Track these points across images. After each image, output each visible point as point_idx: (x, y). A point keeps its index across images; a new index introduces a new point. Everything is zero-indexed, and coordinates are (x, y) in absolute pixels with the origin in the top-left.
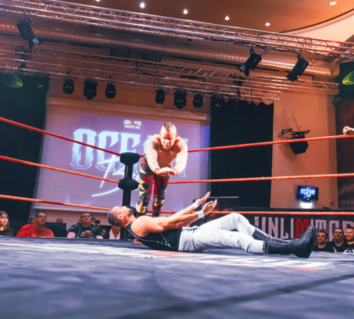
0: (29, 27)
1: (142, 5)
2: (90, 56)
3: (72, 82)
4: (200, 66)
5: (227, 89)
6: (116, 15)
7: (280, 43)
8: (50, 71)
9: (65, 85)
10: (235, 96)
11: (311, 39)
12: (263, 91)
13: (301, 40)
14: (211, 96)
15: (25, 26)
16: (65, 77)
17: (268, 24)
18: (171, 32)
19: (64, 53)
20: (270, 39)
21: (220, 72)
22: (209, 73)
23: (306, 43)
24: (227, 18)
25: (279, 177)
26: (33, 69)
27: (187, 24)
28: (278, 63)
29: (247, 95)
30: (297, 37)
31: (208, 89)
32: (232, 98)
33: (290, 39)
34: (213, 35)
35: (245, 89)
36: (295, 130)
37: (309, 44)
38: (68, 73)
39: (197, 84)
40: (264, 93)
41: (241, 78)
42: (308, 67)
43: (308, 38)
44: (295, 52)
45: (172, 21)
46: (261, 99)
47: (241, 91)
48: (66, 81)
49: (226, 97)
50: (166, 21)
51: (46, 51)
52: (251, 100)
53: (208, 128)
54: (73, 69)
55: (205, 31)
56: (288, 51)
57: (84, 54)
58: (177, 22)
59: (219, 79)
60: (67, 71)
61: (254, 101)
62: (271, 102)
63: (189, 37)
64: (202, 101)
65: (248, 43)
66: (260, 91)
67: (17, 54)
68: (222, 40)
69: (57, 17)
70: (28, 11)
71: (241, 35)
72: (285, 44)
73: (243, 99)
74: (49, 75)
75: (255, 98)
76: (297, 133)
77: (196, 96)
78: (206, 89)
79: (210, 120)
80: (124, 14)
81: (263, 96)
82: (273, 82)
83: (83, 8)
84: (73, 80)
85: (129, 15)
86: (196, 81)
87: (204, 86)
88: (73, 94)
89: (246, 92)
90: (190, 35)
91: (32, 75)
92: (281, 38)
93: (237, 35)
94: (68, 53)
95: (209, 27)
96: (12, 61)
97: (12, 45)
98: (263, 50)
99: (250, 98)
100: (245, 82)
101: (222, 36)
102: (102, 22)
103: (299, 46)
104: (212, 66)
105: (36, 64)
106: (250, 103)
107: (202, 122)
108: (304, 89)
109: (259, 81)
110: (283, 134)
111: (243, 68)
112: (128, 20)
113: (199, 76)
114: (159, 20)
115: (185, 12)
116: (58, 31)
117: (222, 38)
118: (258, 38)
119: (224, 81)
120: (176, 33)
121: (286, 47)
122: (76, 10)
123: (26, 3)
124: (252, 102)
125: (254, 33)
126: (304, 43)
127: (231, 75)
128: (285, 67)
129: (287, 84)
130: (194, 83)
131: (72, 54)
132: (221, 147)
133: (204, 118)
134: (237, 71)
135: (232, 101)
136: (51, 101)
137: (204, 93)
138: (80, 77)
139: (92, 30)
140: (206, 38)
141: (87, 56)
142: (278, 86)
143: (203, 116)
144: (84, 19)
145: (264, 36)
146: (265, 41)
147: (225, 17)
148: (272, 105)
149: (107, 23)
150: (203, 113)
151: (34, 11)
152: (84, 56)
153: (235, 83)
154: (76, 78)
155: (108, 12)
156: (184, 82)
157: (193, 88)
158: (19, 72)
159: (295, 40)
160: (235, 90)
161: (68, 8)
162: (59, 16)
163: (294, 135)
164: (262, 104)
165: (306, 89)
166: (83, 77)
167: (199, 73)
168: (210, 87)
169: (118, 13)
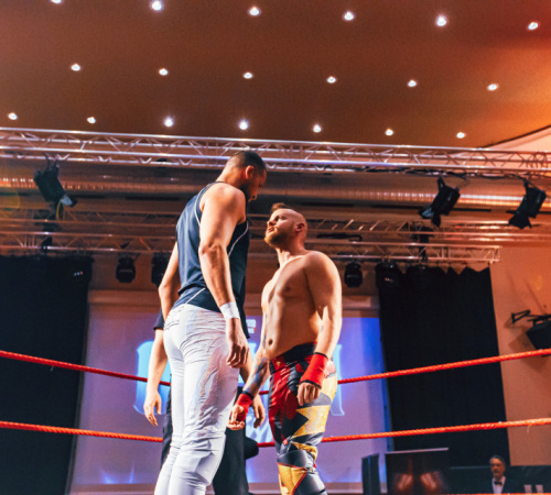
0: (56, 178)
1: (244, 125)
2: (159, 216)
3: (132, 261)
4: (351, 214)
5: (403, 251)
6: (200, 147)
7: (489, 166)
8: (94, 246)
9: (119, 268)
10: (417, 261)
11: (544, 154)
12: (468, 249)
13: (526, 157)
14: (375, 264)
15: (49, 178)
16: (119, 254)
17: (461, 135)
18: (295, 164)
19: (114, 214)
20: (471, 160)
21: (386, 222)
22: (368, 225)
23: (537, 161)
24: (389, 132)
25: (533, 421)
26: (64, 245)
27: (323, 148)
28: (488, 197)
29: (438, 258)
30: (518, 153)
31: (368, 254)
32: (414, 264)
33: (507, 157)
34: (370, 162)
35: (435, 248)
36: (536, 312)
37: (542, 162)
38: (123, 247)
39: (348, 245)
40: (469, 252)
41: (425, 229)
42: (547, 199)
43: (538, 153)
44: (520, 178)
45: (296, 147)
46: (465, 263)
47: (428, 251)
48: (121, 260)
49: (403, 264)
50: (286, 147)
51: (86, 213)
52: (447, 265)
53: (376, 321)
54: (131, 239)
55: (354, 157)
56: (506, 177)
57: (150, 213)
58: (305, 147)
59: (386, 234)
60: (122, 243)
61: (453, 266)
62: (485, 266)
63: (328, 170)
64: (360, 274)
65: (433, 170)
66: (462, 249)
67: (37, 224)
68: (386, 169)
69: (101, 159)
70: (54, 154)
71: (419, 158)
72: (498, 165)
73: (432, 265)
74: (92, 252)
75: (455, 262)
76: (540, 318)
77: (348, 267)
78: (364, 254)
79: (377, 307)
80: (212, 143)
81: (468, 256)
82: (484, 231)
83: (144, 140)
84: (133, 257)
85: (222, 144)
86: (346, 241)
87: (361, 249)
88: (133, 281)
89: (435, 252)
90: (329, 166)
91: (64, 255)
92: (490, 156)
93: (411, 158)
94: (123, 215)
95: (361, 150)
96: (30, 236)
97: (30, 210)
98: (459, 180)
99: (444, 261)
100: (432, 236)
101: (385, 162)
102: (177, 159)
103: (524, 167)
104: (372, 212)
105: (71, 238)
106: (446, 271)
107: (364, 312)
108: (541, 238)
109: (458, 230)
110: (514, 321)
111: (427, 213)
112: (220, 152)
113: (350, 232)
114: (273, 146)
115: (317, 129)
116: (106, 180)
117: (385, 166)
118: (449, 159)
119: (396, 236)
120: (304, 165)
121: (502, 171)
122: (132, 145)
123: (51, 143)
124: (450, 269)
125: (440, 152)
126: (533, 162)
127: (407, 225)
128: (501, 203)
129: (509, 231)
130: (341, 245)
131: (129, 214)
132: (409, 371)
133: (367, 304)
134: (417, 218)
135: (413, 269)
136: (97, 298)
137: (363, 260)
138: (143, 252)
139: (161, 173)
140: (358, 168)
141: (154, 216)
142: (493, 237)
143: (363, 300)
144: (146, 158)
145: (459, 156)
146: (463, 165)
147: (385, 130)
148: (487, 272)
149: (186, 160)
150: (364, 294)
151: (63, 154)
152: (150, 217)
153: (415, 238)
154: (139, 254)
155: (185, 143)
156: (325, 245)
157: (343, 253)
158: (42, 254)
159: (516, 157)
160: (417, 250)
161: (119, 143)
162: (104, 156)
163: (535, 321)
164: (468, 271)
165: (546, 238)
166: (150, 252)
167: (351, 227)
168: (371, 249)
169: (203, 143)
